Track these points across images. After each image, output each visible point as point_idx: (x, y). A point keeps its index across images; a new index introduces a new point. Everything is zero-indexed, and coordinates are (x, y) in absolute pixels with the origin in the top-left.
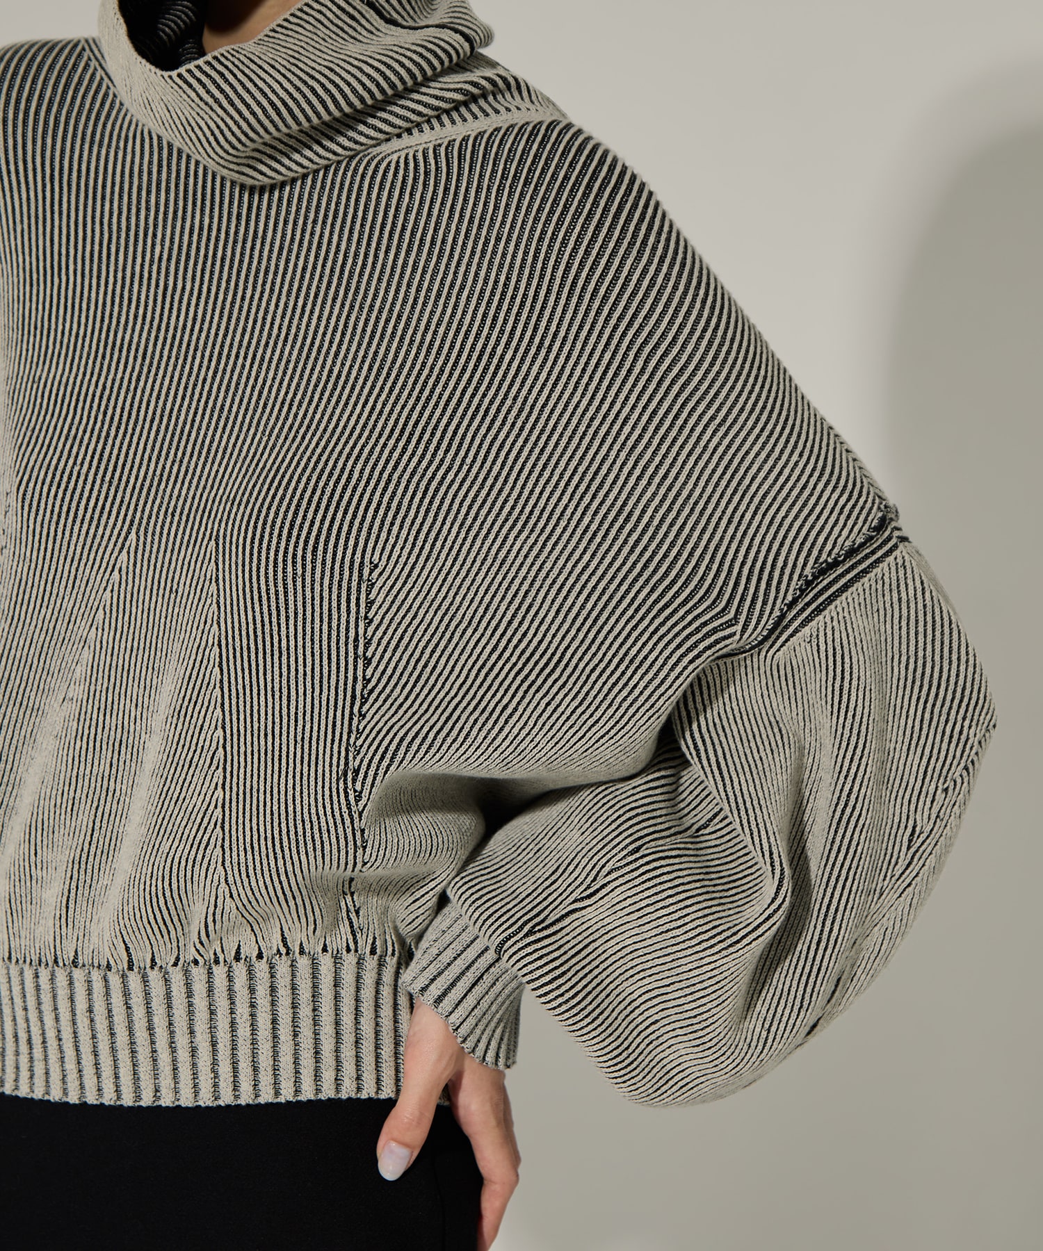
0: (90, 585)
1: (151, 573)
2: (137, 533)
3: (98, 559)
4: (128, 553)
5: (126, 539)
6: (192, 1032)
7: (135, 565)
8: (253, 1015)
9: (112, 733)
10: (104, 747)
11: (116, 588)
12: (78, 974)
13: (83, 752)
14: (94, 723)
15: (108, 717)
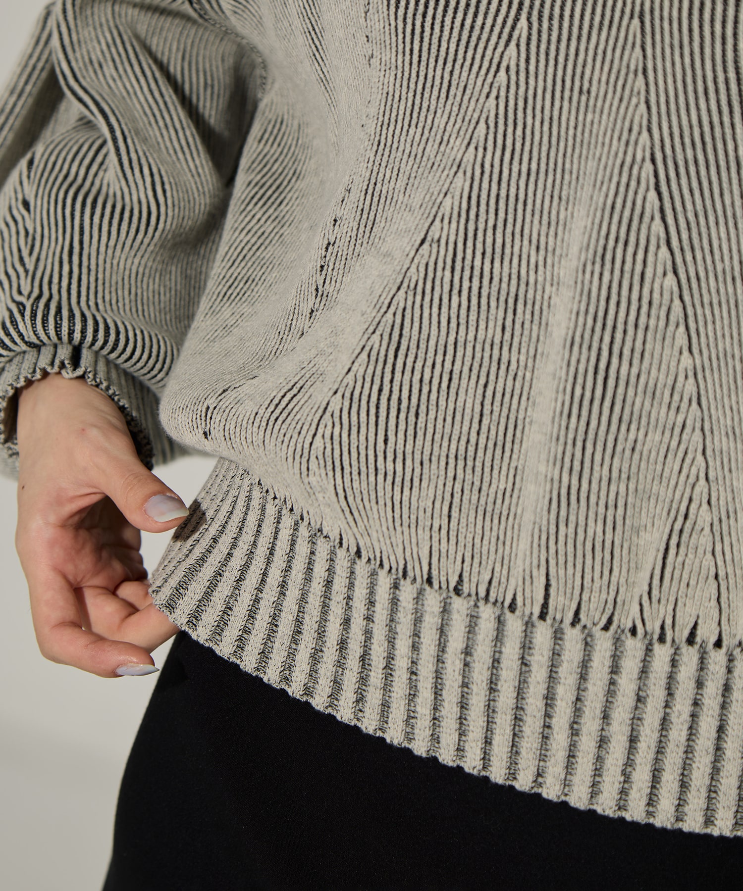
0: (468, 92)
1: (551, 70)
2: (528, 19)
3: (478, 57)
4: (518, 45)
5: (513, 28)
6: (606, 717)
7: (527, 60)
8: (694, 716)
9: (504, 286)
10: (493, 304)
11: (503, 94)
12: (459, 606)
13: (463, 312)
14: (477, 272)
15: (497, 264)
